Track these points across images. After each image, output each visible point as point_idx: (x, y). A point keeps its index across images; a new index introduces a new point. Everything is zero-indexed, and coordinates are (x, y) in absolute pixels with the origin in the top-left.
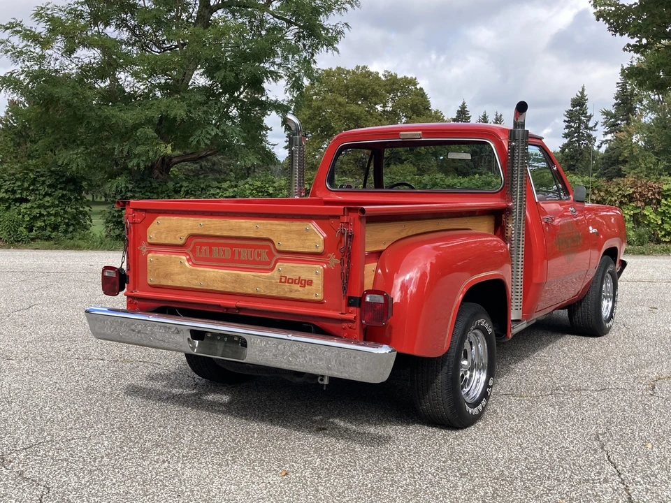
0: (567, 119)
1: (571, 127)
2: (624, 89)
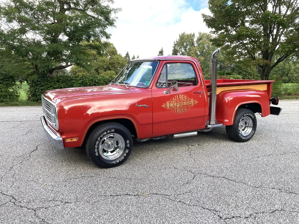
2: (175, 48)
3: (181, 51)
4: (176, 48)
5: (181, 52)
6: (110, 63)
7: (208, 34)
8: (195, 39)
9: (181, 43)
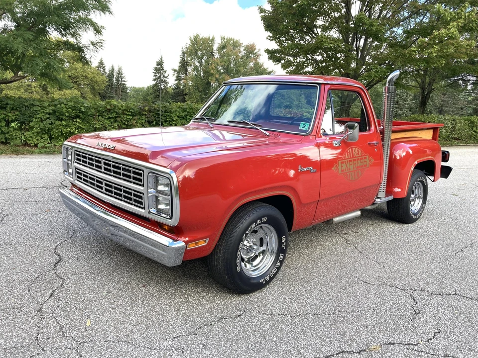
0: (154, 72)
1: (157, 76)
2: (183, 59)
3: (194, 63)
4: (186, 58)
5: (192, 66)
6: (69, 76)
7: (235, 41)
8: (215, 47)
9: (193, 51)
